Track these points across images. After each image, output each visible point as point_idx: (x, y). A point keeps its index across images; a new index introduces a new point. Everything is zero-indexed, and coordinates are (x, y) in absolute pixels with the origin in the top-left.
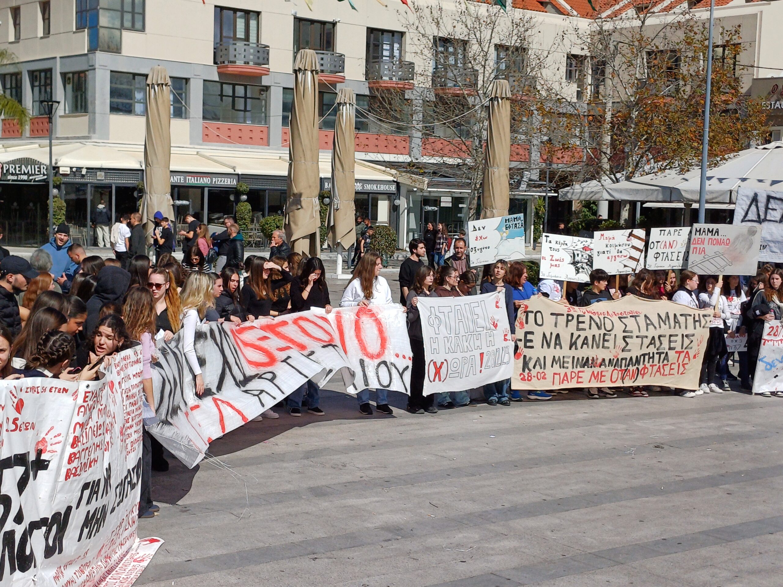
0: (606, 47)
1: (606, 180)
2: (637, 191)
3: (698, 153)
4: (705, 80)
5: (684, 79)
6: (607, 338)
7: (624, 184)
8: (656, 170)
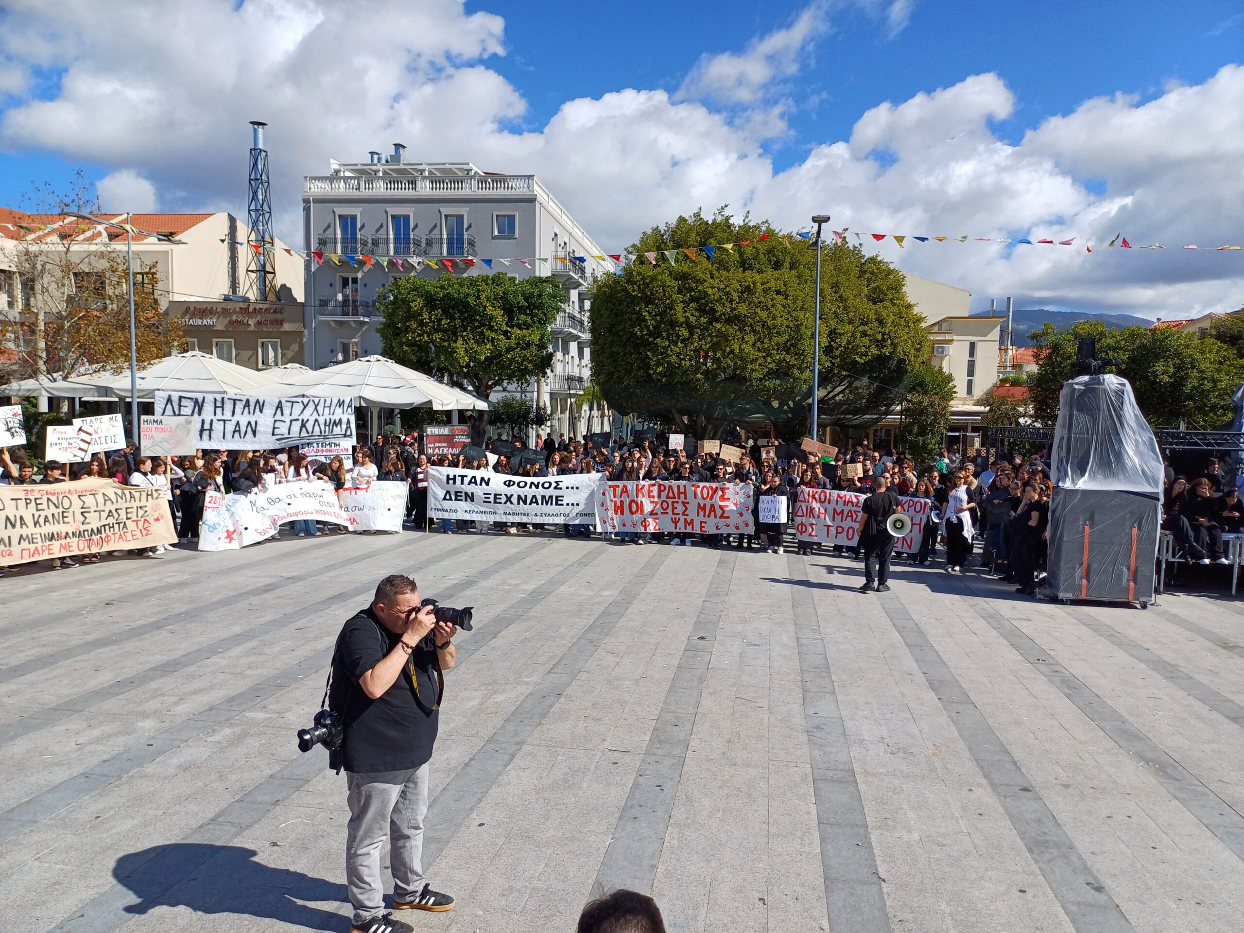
0: (34, 267)
1: (44, 379)
2: (74, 389)
3: (128, 359)
4: (129, 301)
5: (110, 299)
6: (65, 514)
7: (61, 384)
8: (91, 371)
